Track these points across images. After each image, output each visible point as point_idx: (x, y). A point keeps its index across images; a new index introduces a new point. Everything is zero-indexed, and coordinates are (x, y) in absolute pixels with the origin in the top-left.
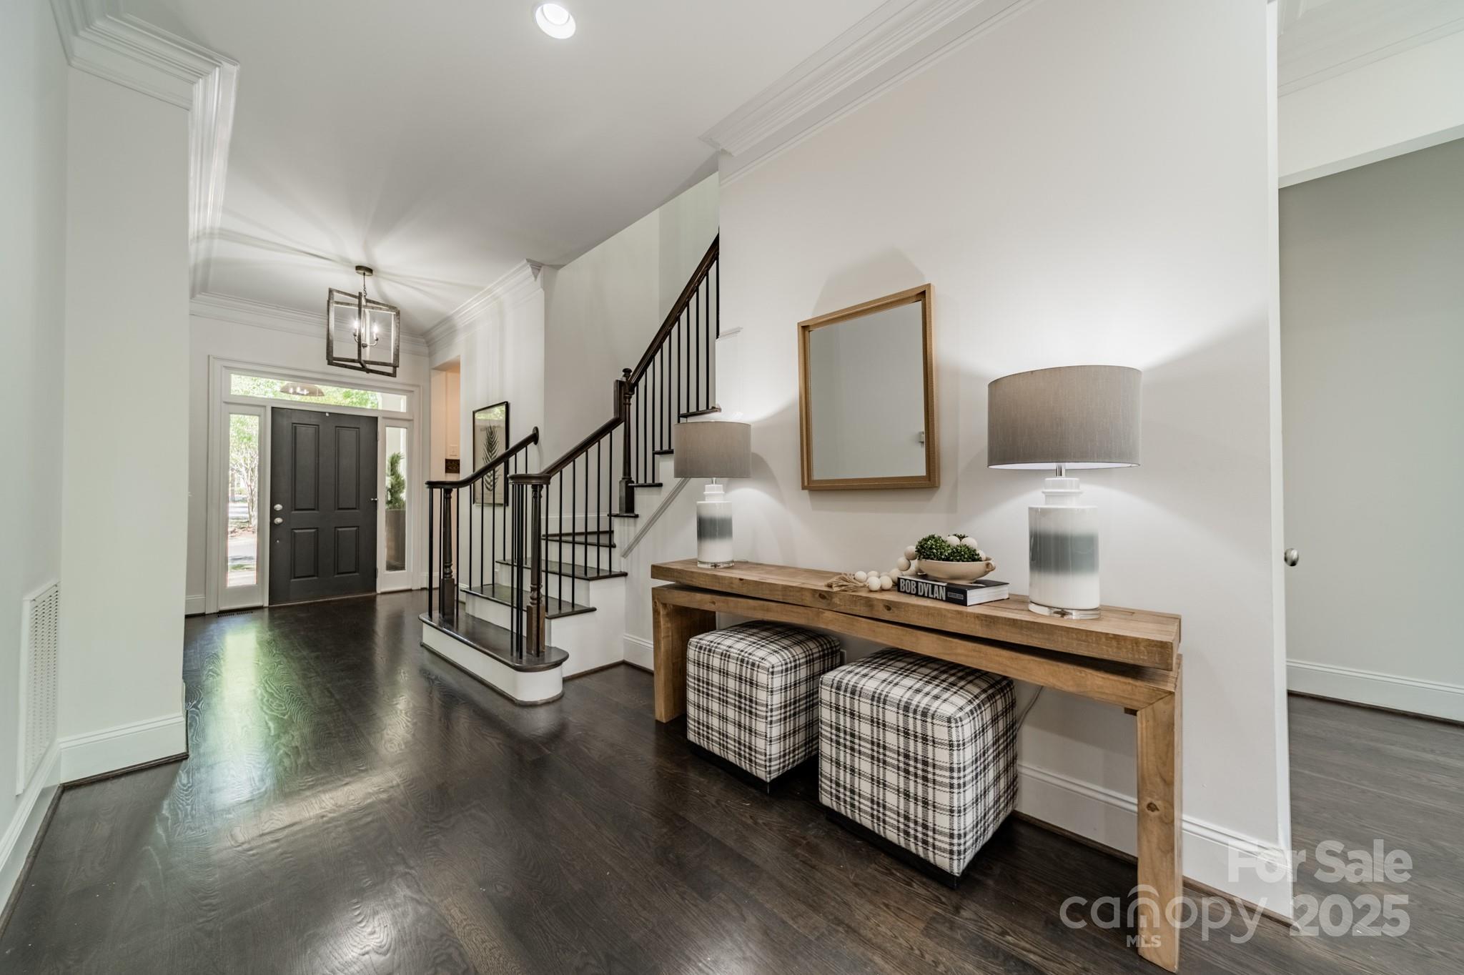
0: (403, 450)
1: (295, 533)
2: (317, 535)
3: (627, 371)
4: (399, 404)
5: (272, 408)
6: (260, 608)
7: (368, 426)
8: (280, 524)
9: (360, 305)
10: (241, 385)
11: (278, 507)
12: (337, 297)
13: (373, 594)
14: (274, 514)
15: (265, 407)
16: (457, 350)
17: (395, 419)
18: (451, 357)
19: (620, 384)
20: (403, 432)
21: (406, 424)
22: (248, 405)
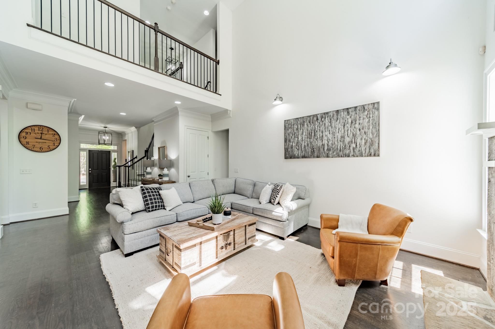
0: (116, 157)
1: (94, 175)
2: (98, 174)
3: (147, 148)
4: (115, 148)
5: (89, 150)
6: (87, 189)
7: (108, 153)
8: (90, 173)
9: (104, 134)
10: (83, 146)
11: (90, 169)
12: (100, 132)
13: (110, 187)
14: (89, 171)
15: (87, 150)
16: (126, 138)
17: (114, 151)
18: (125, 139)
19: (145, 151)
20: (116, 154)
21: (117, 152)
22: (84, 150)
